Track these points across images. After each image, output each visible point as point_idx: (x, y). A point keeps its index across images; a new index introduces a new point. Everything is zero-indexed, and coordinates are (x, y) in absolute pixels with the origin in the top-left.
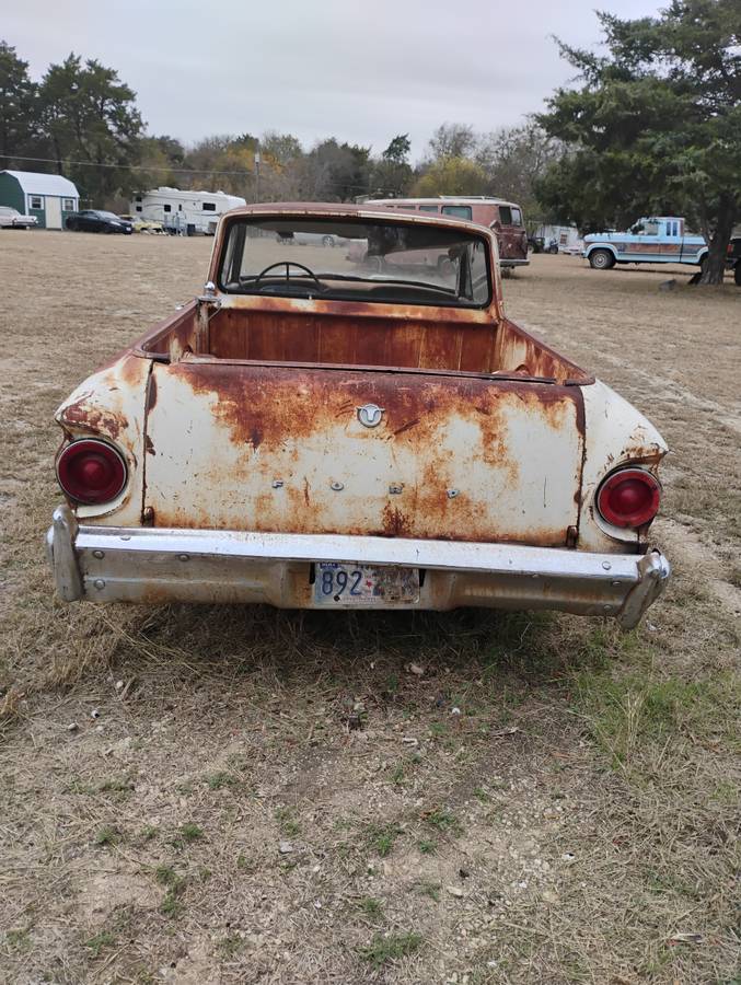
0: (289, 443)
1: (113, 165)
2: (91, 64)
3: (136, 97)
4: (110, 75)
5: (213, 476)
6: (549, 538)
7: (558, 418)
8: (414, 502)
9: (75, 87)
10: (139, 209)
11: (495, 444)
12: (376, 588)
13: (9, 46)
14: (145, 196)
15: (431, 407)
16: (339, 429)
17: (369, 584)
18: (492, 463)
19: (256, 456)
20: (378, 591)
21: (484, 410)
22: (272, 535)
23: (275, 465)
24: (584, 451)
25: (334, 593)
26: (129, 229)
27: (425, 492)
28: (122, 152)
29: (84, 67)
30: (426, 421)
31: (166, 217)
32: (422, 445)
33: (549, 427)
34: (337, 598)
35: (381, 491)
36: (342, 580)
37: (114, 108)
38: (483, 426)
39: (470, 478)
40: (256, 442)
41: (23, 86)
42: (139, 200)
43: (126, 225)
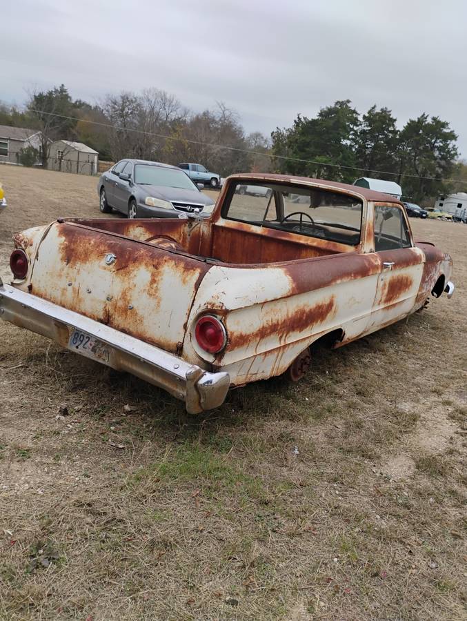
0: (78, 265)
1: (431, 178)
2: (434, 119)
3: (458, 139)
4: (444, 125)
5: (51, 274)
6: (169, 345)
7: (187, 279)
8: (116, 307)
9: (421, 132)
10: (441, 205)
11: (155, 285)
12: (93, 348)
13: (388, 110)
14: (447, 197)
15: (135, 260)
16: (97, 262)
17: (91, 345)
18: (150, 295)
19: (67, 268)
20: (94, 350)
21: (156, 267)
22: (64, 309)
23: (71, 274)
24: (194, 300)
25: (77, 345)
26: (424, 215)
27: (120, 303)
28: (440, 170)
29: (429, 121)
30: (131, 267)
31: (457, 211)
32: (126, 278)
33: (181, 282)
34: (77, 347)
35: (104, 298)
36: (82, 339)
37: (441, 145)
38: (153, 275)
39: (140, 302)
40: (68, 263)
41: (391, 132)
42: (443, 199)
43: (423, 213)
